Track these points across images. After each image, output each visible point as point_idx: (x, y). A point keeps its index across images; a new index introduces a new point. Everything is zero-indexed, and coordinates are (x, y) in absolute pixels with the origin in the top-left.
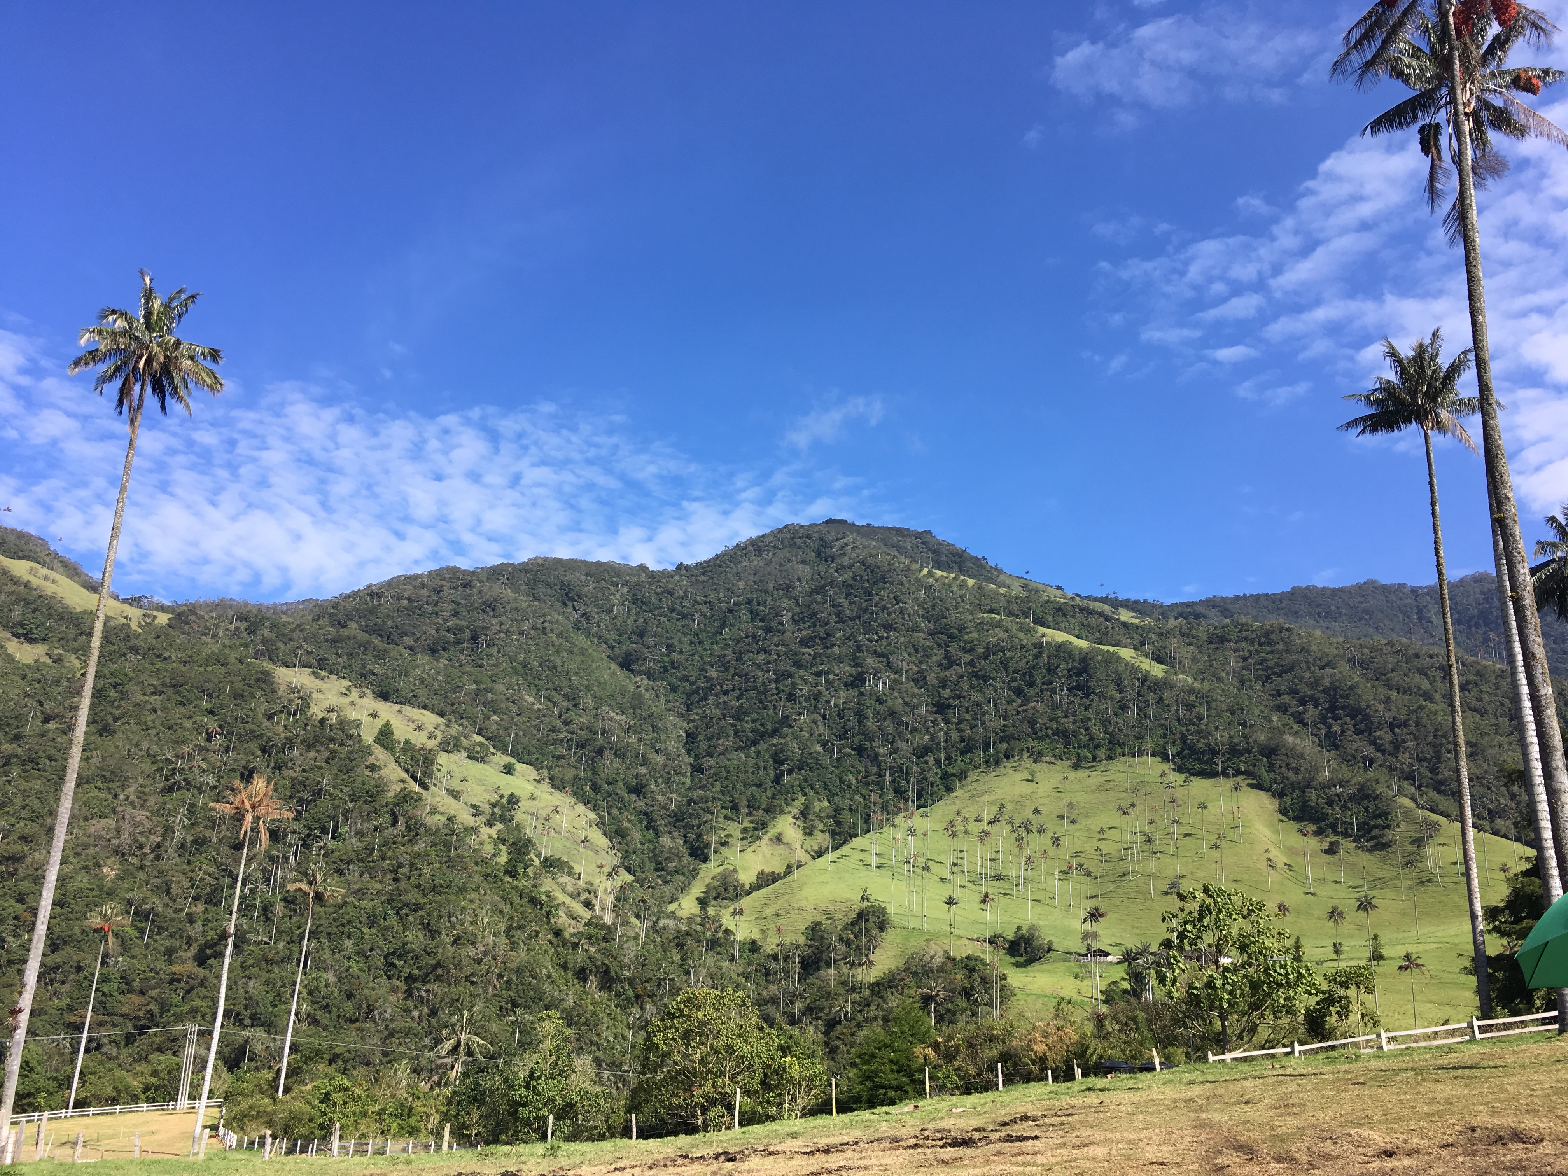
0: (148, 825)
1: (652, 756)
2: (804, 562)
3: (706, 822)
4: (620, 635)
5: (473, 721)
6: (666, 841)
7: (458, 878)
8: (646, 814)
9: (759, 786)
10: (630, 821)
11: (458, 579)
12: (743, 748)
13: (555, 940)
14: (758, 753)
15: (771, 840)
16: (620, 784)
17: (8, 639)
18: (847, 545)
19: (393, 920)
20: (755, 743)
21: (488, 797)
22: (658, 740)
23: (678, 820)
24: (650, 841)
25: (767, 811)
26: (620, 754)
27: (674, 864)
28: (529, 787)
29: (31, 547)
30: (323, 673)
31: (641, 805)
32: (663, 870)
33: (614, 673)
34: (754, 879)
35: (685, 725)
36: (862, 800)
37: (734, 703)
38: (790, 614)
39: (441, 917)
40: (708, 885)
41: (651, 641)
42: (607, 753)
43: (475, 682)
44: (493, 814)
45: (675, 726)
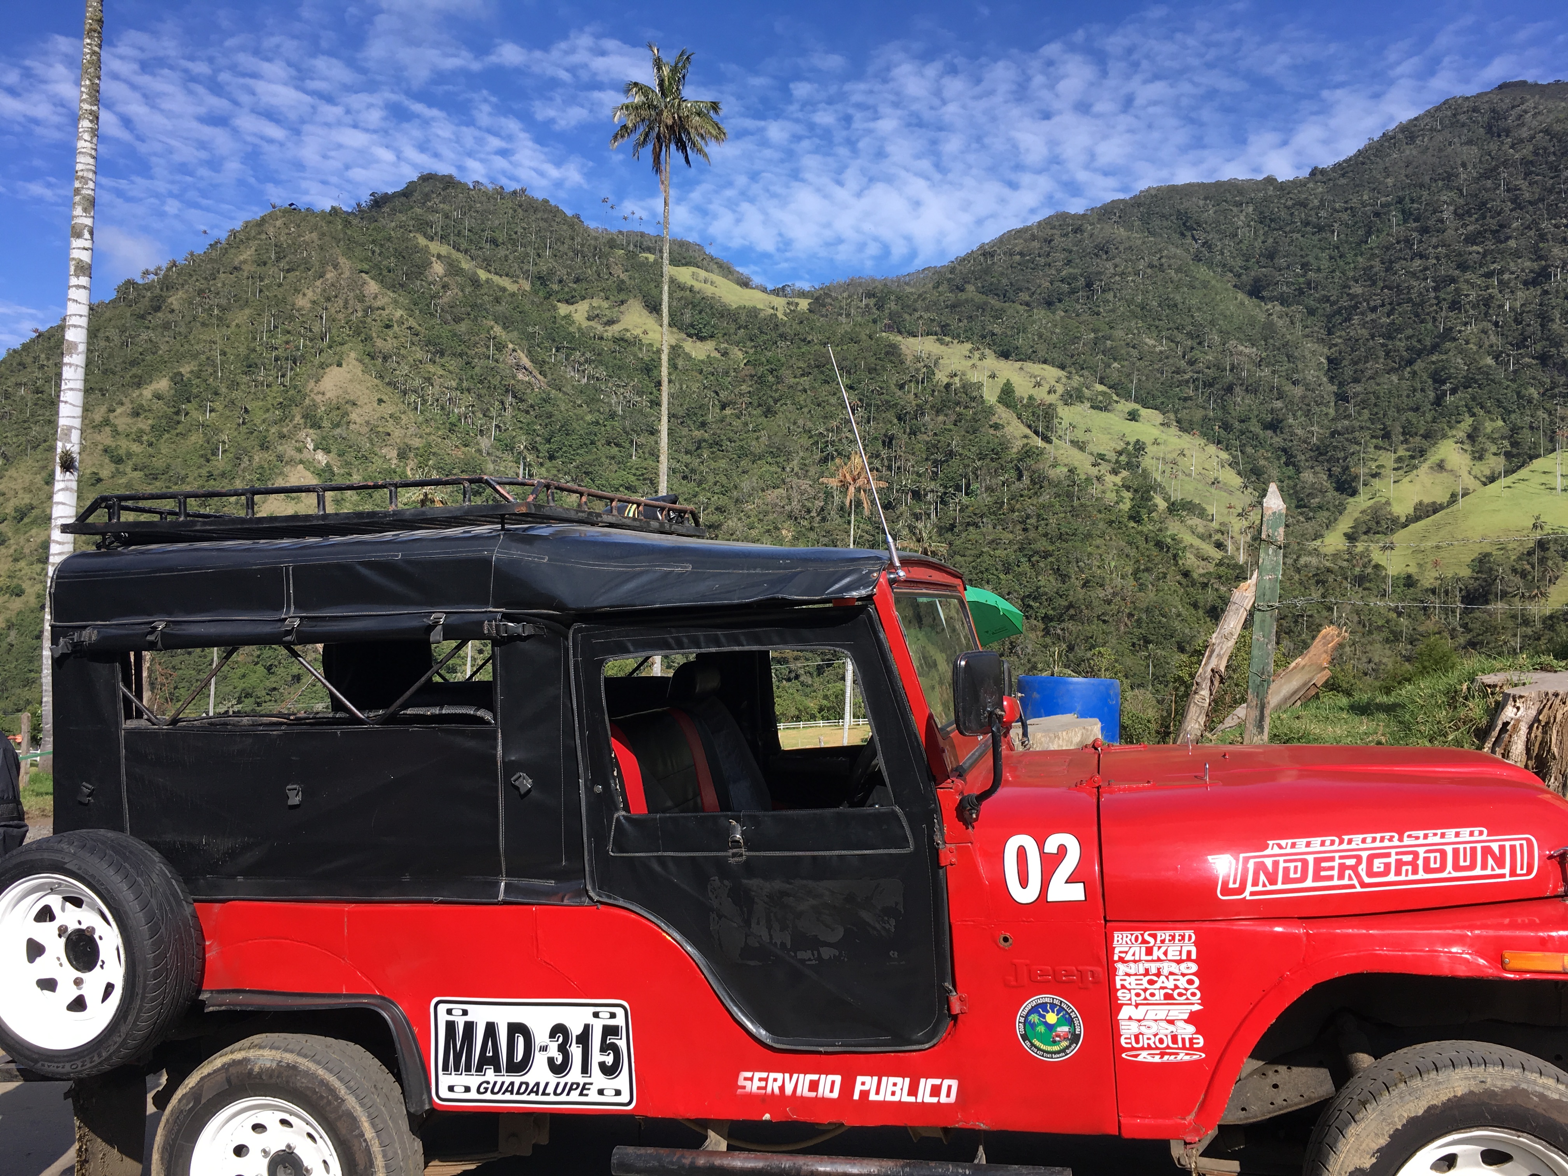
0: (812, 492)
1: (1288, 387)
2: (1470, 142)
3: (1353, 454)
4: (1247, 261)
5: (1093, 370)
6: (1307, 476)
7: (1082, 526)
8: (1284, 450)
9: (1416, 409)
10: (1266, 459)
11: (1068, 225)
12: (1397, 370)
13: (1184, 581)
14: (1414, 373)
15: (1432, 468)
16: (1254, 421)
17: (684, 340)
18: (1526, 112)
19: (1025, 566)
20: (1410, 362)
21: (1114, 445)
22: (1295, 370)
23: (1320, 453)
24: (1289, 478)
25: (1426, 437)
26: (1251, 389)
27: (1317, 500)
28: (1156, 432)
29: (691, 253)
30: (947, 339)
31: (1277, 440)
32: (1305, 506)
33: (1242, 304)
34: (1411, 511)
35: (1326, 350)
36: (1546, 416)
37: (1385, 320)
38: (1452, 208)
39: (1069, 562)
40: (1356, 520)
41: (1282, 262)
42: (1237, 389)
43: (1094, 331)
44: (1117, 462)
45: (1313, 353)
